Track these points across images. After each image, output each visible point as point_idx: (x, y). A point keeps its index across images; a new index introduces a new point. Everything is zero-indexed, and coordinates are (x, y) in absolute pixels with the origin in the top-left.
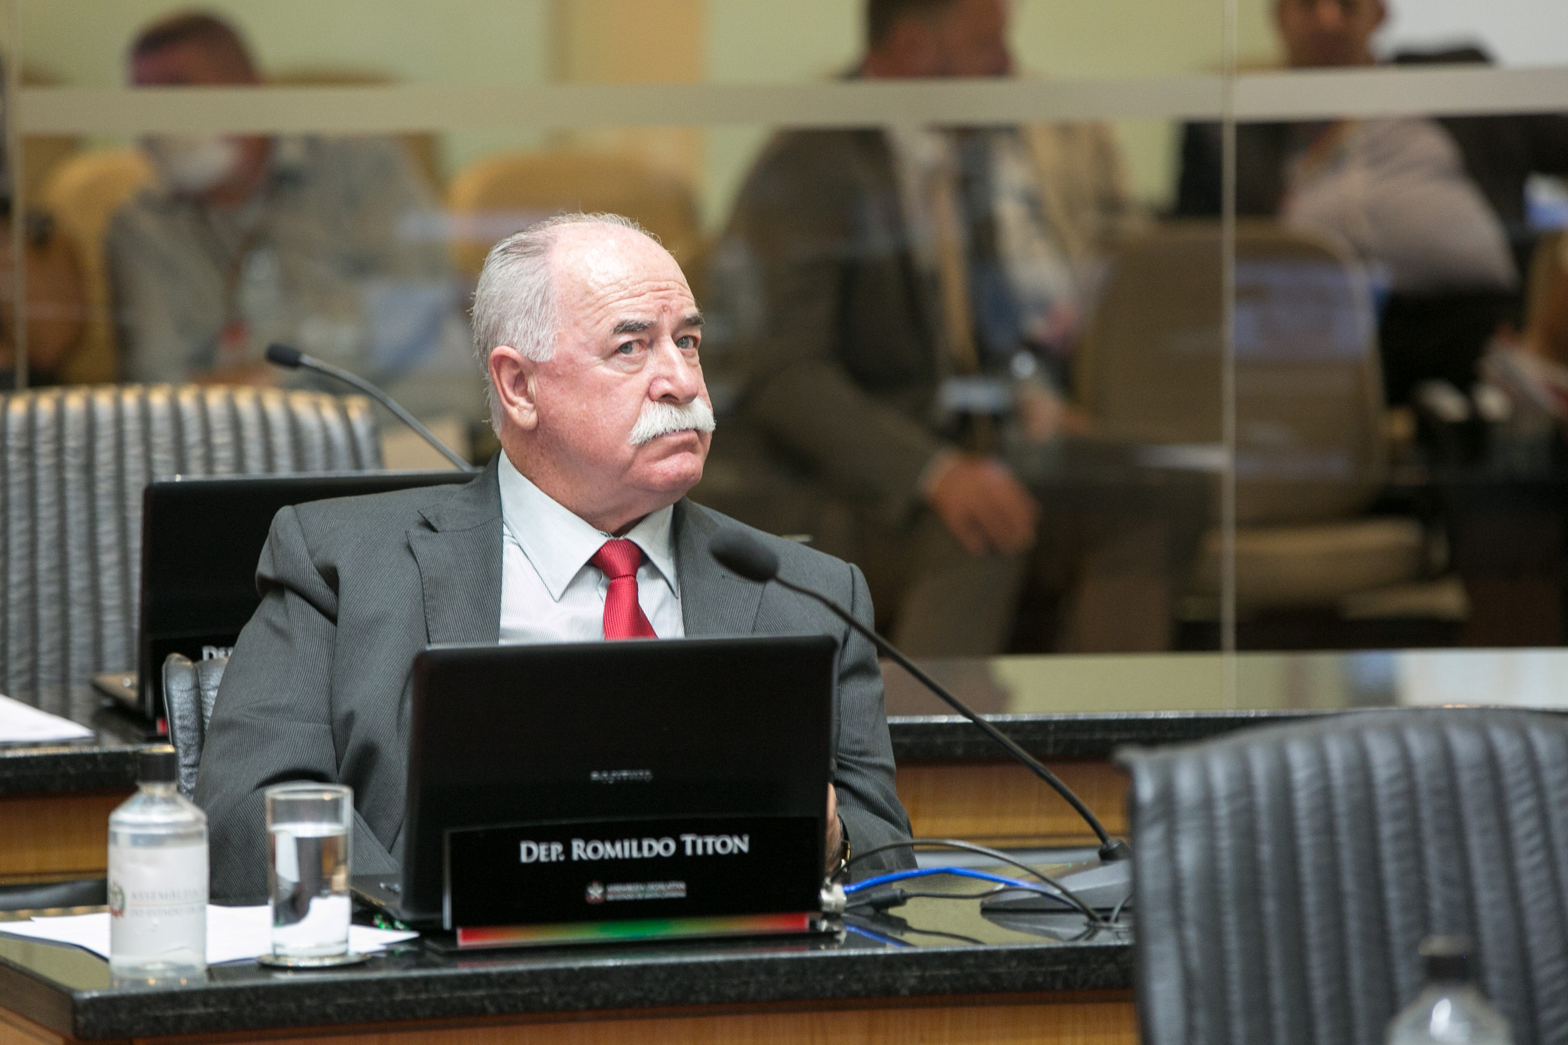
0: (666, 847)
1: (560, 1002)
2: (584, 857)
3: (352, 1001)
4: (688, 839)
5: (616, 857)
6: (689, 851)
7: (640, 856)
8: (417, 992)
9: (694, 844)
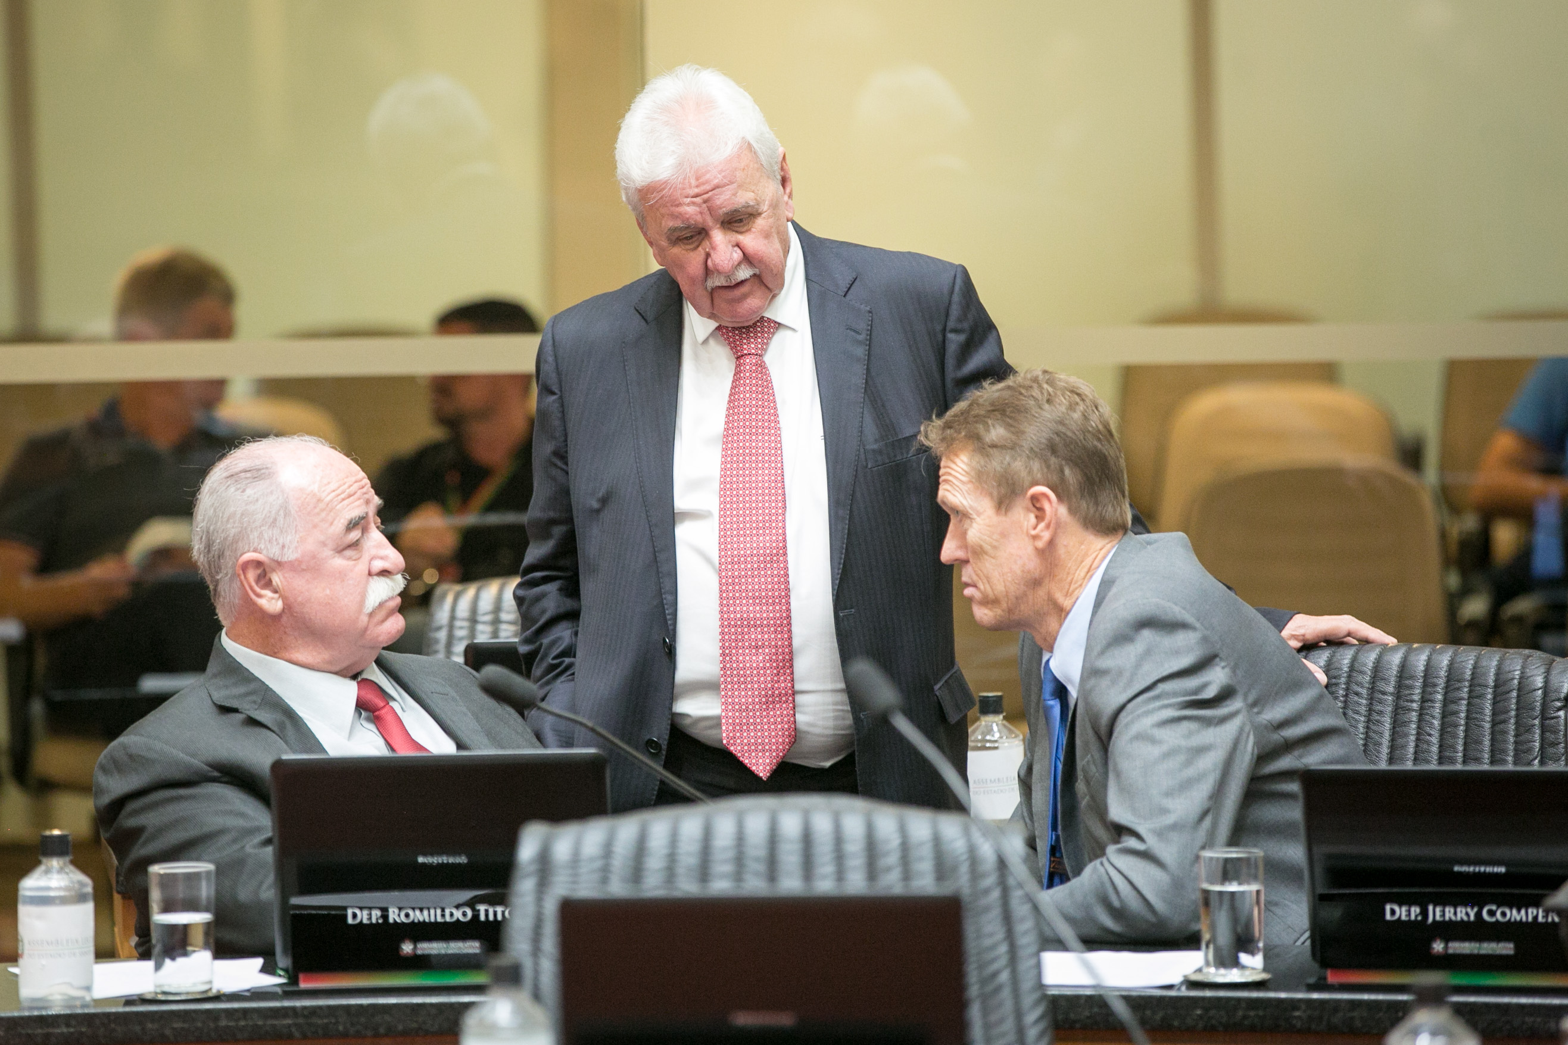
0: (464, 914)
1: (352, 1031)
2: (398, 920)
3: (186, 1026)
4: (482, 908)
5: (424, 921)
6: (482, 918)
7: (443, 921)
8: (239, 1019)
9: (487, 911)
